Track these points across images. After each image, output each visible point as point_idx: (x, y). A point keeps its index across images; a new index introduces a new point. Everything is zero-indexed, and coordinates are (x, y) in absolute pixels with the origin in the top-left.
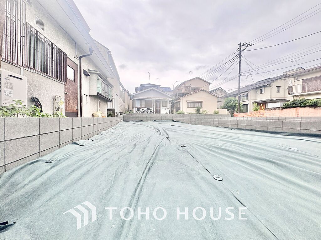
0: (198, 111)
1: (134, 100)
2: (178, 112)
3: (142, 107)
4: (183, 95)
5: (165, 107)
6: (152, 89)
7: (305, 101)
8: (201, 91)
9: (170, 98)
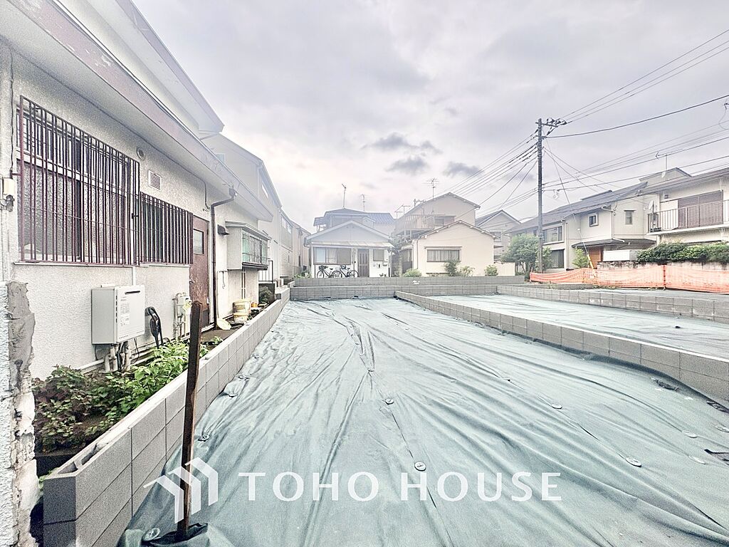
0: (451, 270)
1: (312, 249)
2: (407, 273)
3: (330, 262)
4: (419, 235)
5: (379, 263)
6: (351, 224)
7: (682, 247)
8: (459, 226)
9: (389, 241)
